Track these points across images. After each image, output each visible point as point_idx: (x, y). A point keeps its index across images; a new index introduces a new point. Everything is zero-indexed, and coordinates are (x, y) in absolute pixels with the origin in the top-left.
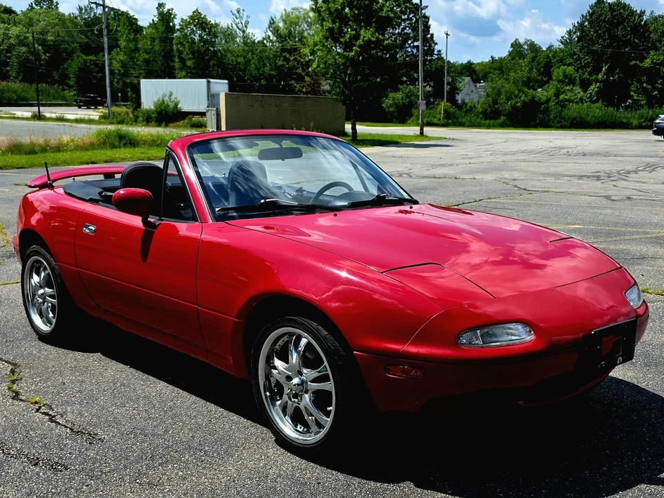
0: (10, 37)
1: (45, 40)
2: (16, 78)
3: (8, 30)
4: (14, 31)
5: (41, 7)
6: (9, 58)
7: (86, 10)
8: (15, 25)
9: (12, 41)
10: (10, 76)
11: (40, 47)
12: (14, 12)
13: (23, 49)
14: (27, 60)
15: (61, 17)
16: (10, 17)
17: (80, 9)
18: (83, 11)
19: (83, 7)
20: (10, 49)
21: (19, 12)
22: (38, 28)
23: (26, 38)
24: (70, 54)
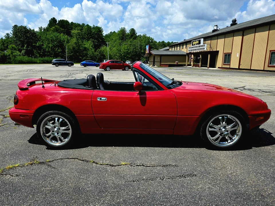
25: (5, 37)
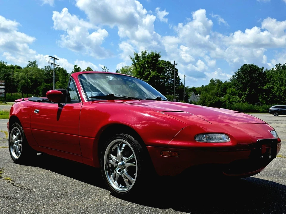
0: (19, 77)
1: (32, 78)
2: (20, 92)
3: (18, 74)
4: (21, 74)
5: (31, 66)
6: (18, 84)
7: (48, 67)
8: (21, 72)
9: (20, 78)
10: (18, 91)
11: (30, 81)
12: (21, 68)
13: (23, 81)
14: (24, 85)
15: (39, 70)
16: (20, 70)
17: (46, 67)
18: (47, 68)
19: (47, 66)
20: (18, 81)
21: (23, 68)
22: (29, 73)
23: (25, 77)
24: (40, 83)
25: (230, 80)
